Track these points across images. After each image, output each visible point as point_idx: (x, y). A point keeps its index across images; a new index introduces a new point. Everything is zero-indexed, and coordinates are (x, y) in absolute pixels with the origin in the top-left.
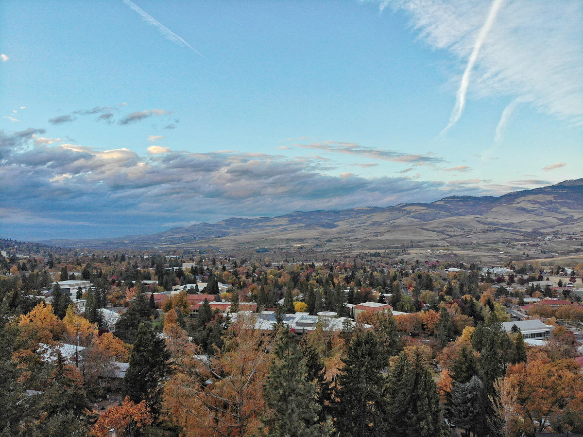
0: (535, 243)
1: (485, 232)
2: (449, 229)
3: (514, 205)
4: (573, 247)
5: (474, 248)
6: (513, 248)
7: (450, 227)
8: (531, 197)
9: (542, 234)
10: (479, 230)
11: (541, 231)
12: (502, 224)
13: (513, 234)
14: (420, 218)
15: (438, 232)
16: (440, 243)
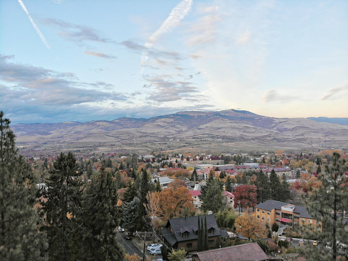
0: (164, 143)
1: (140, 137)
2: (122, 136)
3: (155, 123)
4: (182, 144)
5: (135, 146)
6: (155, 145)
7: (122, 134)
8: (163, 119)
9: (168, 138)
10: (138, 136)
11: (168, 137)
12: (149, 133)
13: (155, 138)
14: (105, 129)
15: (115, 137)
16: (117, 144)
